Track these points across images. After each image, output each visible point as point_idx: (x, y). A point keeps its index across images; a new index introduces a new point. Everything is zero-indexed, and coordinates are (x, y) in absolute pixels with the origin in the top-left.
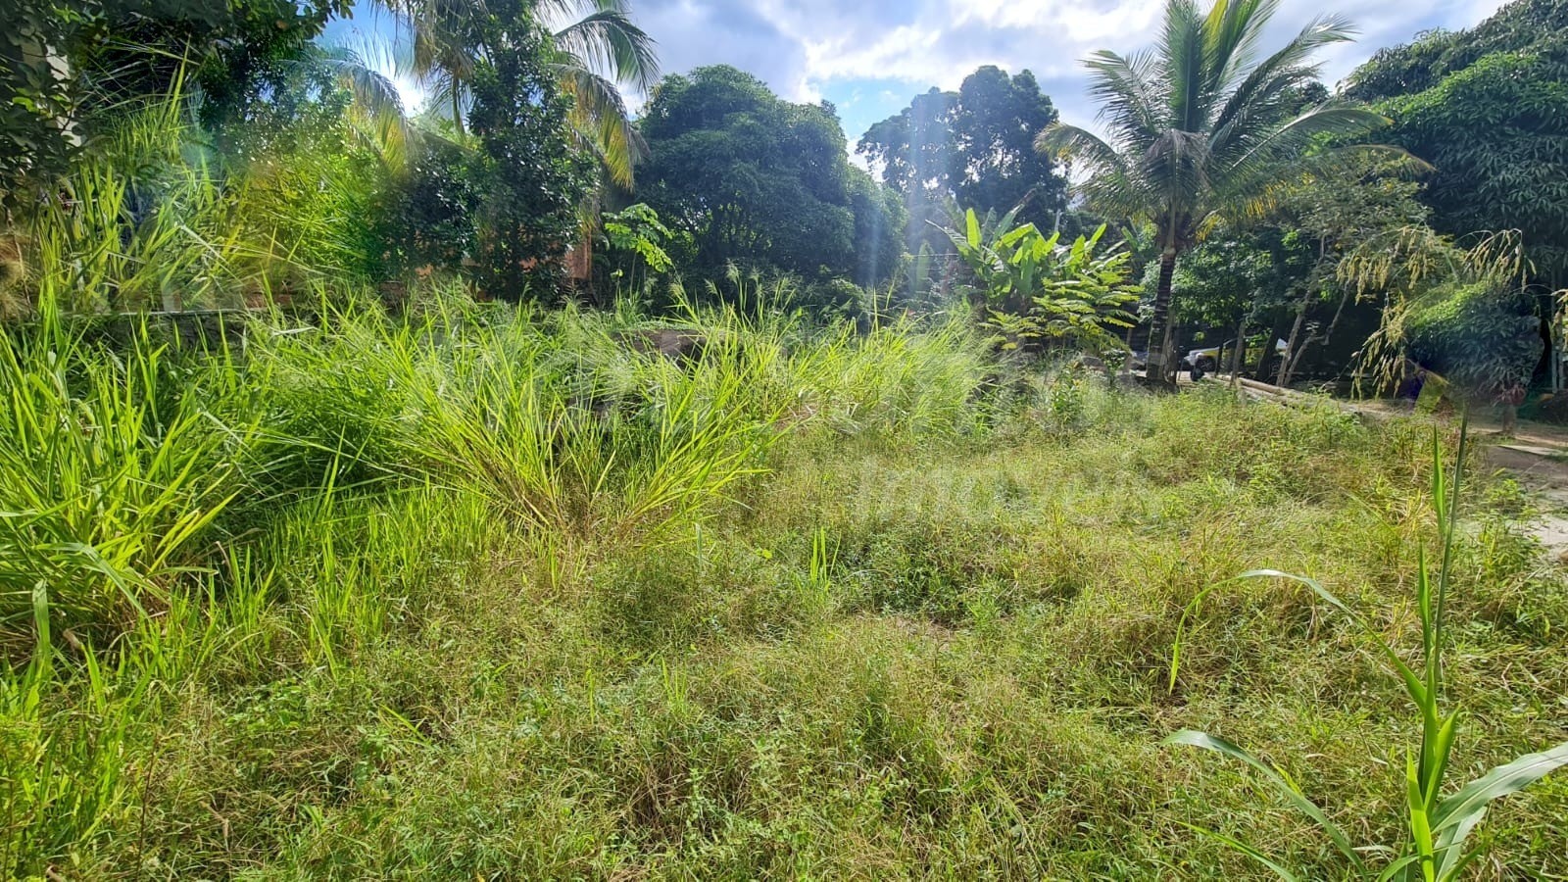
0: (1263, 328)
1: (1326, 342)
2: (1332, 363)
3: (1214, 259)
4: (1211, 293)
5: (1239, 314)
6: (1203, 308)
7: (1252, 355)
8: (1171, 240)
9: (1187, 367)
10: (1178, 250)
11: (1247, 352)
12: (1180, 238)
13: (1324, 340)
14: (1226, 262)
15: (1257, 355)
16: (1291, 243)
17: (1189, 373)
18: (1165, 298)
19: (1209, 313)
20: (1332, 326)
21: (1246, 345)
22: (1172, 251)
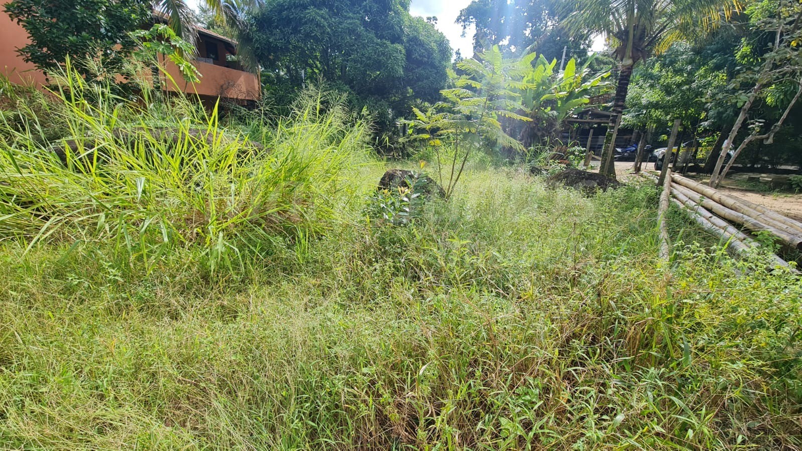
0: (714, 132)
1: (770, 141)
2: (766, 158)
3: (678, 79)
4: (674, 105)
5: (696, 121)
6: (668, 117)
7: (703, 152)
8: (629, 52)
9: (653, 159)
10: (635, 60)
11: (699, 150)
12: (638, 50)
13: (767, 138)
14: (689, 82)
15: (707, 152)
16: (743, 57)
17: (654, 163)
18: (620, 103)
19: (672, 121)
20: (779, 123)
21: (699, 145)
22: (629, 62)
